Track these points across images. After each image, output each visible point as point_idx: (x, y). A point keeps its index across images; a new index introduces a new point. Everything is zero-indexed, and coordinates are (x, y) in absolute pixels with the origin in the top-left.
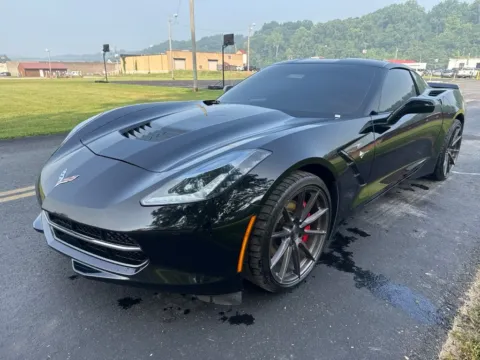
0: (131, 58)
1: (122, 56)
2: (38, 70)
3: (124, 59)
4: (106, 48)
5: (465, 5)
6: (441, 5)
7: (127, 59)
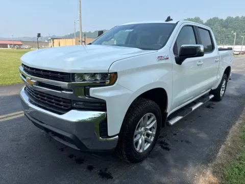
0: (57, 40)
1: (52, 38)
2: (7, 45)
3: (53, 41)
4: (39, 35)
5: (222, 20)
6: (211, 20)
7: (55, 40)
